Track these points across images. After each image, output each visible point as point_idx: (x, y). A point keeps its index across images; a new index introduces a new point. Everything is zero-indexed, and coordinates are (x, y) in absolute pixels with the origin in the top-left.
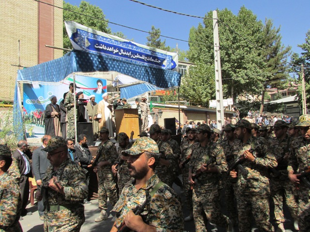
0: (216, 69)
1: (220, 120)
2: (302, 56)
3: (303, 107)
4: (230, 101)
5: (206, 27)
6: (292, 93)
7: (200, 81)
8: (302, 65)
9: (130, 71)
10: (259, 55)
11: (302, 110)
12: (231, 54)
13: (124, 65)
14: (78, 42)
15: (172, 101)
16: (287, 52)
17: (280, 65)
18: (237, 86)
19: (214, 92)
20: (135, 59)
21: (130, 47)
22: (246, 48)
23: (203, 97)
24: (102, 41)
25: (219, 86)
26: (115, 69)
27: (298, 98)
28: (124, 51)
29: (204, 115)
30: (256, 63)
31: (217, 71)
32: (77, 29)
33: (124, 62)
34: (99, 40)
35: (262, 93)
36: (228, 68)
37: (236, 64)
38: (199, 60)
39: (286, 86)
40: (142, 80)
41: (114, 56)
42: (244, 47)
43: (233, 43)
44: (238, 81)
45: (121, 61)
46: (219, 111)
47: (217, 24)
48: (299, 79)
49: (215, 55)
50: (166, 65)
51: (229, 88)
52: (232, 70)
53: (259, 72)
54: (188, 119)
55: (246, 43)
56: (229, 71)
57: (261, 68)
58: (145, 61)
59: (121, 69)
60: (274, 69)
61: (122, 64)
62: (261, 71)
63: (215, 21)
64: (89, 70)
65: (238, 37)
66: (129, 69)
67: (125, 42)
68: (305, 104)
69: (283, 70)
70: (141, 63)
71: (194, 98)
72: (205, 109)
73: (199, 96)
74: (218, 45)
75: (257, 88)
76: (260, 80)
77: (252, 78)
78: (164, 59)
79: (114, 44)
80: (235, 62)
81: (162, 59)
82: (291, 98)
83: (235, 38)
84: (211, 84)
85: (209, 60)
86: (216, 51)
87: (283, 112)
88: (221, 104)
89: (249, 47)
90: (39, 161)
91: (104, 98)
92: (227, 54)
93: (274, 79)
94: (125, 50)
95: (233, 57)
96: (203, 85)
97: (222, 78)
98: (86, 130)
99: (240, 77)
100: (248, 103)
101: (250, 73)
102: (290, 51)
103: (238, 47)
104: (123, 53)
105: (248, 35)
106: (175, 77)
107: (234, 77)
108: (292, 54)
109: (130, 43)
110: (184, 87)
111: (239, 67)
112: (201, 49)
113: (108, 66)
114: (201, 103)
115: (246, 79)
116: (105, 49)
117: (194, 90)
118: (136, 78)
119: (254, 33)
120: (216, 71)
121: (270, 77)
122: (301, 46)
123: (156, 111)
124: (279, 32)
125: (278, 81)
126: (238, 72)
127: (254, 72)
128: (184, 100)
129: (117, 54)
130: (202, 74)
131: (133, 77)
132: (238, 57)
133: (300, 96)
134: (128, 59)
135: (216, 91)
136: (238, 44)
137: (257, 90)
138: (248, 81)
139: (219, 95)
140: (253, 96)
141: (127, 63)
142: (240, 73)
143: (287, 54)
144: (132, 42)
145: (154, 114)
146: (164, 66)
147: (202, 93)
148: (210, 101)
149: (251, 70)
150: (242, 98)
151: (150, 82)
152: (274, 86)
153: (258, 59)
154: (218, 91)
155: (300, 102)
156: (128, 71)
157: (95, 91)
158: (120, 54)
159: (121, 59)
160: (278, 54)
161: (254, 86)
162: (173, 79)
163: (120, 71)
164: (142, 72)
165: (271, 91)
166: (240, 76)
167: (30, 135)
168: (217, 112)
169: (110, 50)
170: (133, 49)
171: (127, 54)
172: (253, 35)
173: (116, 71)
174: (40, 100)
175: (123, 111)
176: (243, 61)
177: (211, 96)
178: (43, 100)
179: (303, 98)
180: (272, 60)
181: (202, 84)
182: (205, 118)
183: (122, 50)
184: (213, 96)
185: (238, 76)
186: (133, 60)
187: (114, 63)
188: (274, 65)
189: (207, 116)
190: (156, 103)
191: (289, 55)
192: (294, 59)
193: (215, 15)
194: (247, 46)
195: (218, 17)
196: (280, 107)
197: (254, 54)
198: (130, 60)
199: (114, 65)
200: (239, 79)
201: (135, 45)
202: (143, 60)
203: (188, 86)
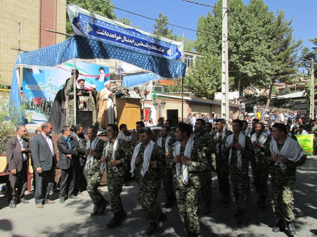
0: (223, 60)
1: (224, 113)
2: (313, 50)
3: (311, 103)
4: (236, 94)
5: (216, 16)
6: (300, 88)
7: (206, 72)
8: (313, 60)
9: (134, 59)
10: (269, 47)
11: (309, 106)
12: (240, 45)
13: (127, 53)
14: (80, 27)
15: (176, 91)
16: (298, 46)
17: (290, 59)
18: (244, 79)
19: (220, 84)
20: (138, 47)
21: (133, 34)
22: (255, 40)
23: (209, 89)
24: (105, 27)
25: (225, 78)
26: (117, 57)
27: (306, 94)
28: (127, 39)
29: (209, 107)
30: (265, 56)
31: (224, 62)
32: (79, 13)
33: (127, 50)
34: (101, 26)
35: (269, 87)
36: (236, 60)
37: (244, 56)
38: (207, 50)
39: (294, 82)
40: (146, 69)
41: (116, 43)
42: (253, 39)
43: (243, 34)
44: (246, 74)
45: (124, 49)
46: (224, 104)
47: (226, 14)
48: (309, 74)
49: (223, 46)
50: (170, 55)
51: (236, 81)
52: (240, 62)
53: (268, 65)
54: (192, 111)
55: (256, 35)
56: (237, 63)
57: (270, 62)
58: (148, 50)
59: (123, 57)
60: (284, 63)
61: (125, 52)
62: (269, 64)
63: (224, 11)
64: (90, 57)
65: (248, 28)
66: (133, 57)
67: (128, 29)
68: (313, 101)
69: (292, 64)
70: (144, 52)
71: (199, 89)
72: (210, 102)
73: (204, 87)
74: (226, 35)
75: (265, 82)
76: (268, 74)
77: (260, 71)
78: (169, 49)
79: (117, 31)
80: (244, 54)
81: (167, 48)
82: (299, 94)
83: (244, 29)
84: (217, 76)
85: (216, 50)
86: (224, 42)
87: (290, 107)
88: (227, 97)
89: (259, 39)
90: (39, 148)
91: (106, 86)
92: (236, 45)
93: (283, 74)
94: (128, 37)
95: (242, 49)
96: (210, 77)
97: (229, 70)
98: (85, 119)
99: (248, 70)
100: (255, 97)
101: (258, 66)
102: (301, 45)
103: (247, 39)
104: (126, 41)
105: (259, 26)
106: (180, 67)
107: (242, 69)
108: (303, 48)
109: (134, 30)
110: (189, 78)
111: (248, 59)
112: (209, 39)
113: (110, 53)
114: (206, 95)
115: (254, 72)
116: (107, 35)
117: (200, 81)
118: (140, 67)
119: (265, 24)
120: (222, 63)
121: (279, 70)
122: (313, 41)
123: (159, 101)
124: (291, 24)
125: (287, 76)
126: (246, 65)
127: (262, 65)
128: (189, 91)
129: (119, 41)
130: (208, 65)
131: (136, 65)
132: (246, 49)
133: (309, 92)
134: (131, 47)
135: (222, 84)
136: (247, 36)
137: (264, 84)
138: (255, 74)
139: (225, 88)
140: (260, 90)
141: (131, 51)
142: (248, 65)
143: (298, 48)
144: (137, 30)
145: (157, 104)
146: (168, 56)
147: (208, 85)
148: (216, 93)
149: (259, 63)
150: (248, 91)
151: (153, 71)
152: (282, 81)
153: (267, 52)
154: (224, 83)
155: (307, 98)
156: (131, 60)
157: (98, 78)
158: (123, 41)
159: (123, 47)
160: (288, 48)
161: (262, 79)
162: (178, 69)
163: (122, 59)
164: (145, 60)
165: (279, 86)
166: (247, 68)
167: (29, 121)
168: (222, 105)
169: (112, 37)
170: (137, 37)
171: (131, 42)
172: (263, 27)
173: (118, 59)
174: (40, 86)
175: (125, 100)
176: (251, 53)
177: (217, 88)
178: (42, 86)
179: (311, 94)
180: (282, 54)
181: (209, 75)
182: (210, 111)
183: (125, 38)
184: (219, 88)
185: (245, 69)
186: (136, 48)
187: (116, 51)
188: (284, 59)
189: (211, 108)
190: (160, 93)
191: (300, 49)
192: (304, 53)
193: (225, 4)
194: (257, 38)
195: (228, 6)
196: (287, 102)
197: (263, 47)
198: (133, 48)
199: (117, 53)
200: (246, 71)
201: (139, 33)
202: (146, 49)
203: (194, 77)
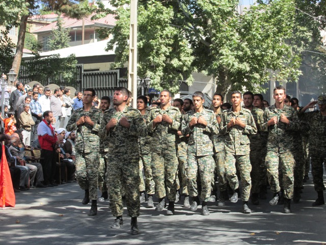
3: (130, 72)
27: (115, 46)
35: (18, 20)
68: (137, 65)
